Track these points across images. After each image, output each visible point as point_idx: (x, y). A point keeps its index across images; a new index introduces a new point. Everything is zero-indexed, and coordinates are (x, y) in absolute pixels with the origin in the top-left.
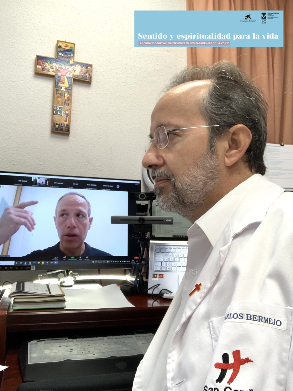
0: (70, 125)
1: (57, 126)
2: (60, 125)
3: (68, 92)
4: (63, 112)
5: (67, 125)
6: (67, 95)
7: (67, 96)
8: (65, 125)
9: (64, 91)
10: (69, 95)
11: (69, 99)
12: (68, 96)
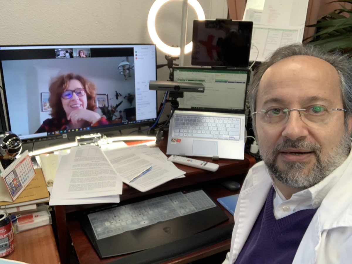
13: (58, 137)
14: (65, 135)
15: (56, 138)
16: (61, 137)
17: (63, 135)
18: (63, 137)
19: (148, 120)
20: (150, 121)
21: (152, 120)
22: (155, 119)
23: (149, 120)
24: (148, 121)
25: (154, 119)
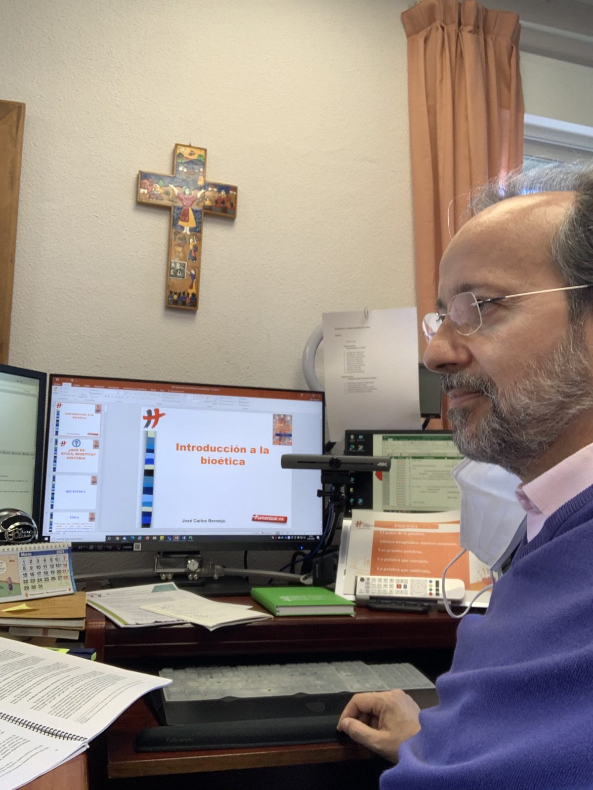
0: (198, 295)
1: (175, 297)
2: (182, 295)
3: (194, 237)
4: (187, 273)
5: (194, 295)
6: (194, 241)
7: (194, 244)
8: (190, 296)
9: (189, 235)
10: (196, 241)
11: (197, 249)
12: (196, 243)
13: (125, 547)
14: (139, 546)
15: (121, 548)
16: (131, 547)
17: (135, 544)
18: (134, 549)
19: (305, 538)
20: (308, 539)
21: (313, 539)
22: (320, 536)
23: (307, 536)
24: (303, 539)
25: (318, 537)
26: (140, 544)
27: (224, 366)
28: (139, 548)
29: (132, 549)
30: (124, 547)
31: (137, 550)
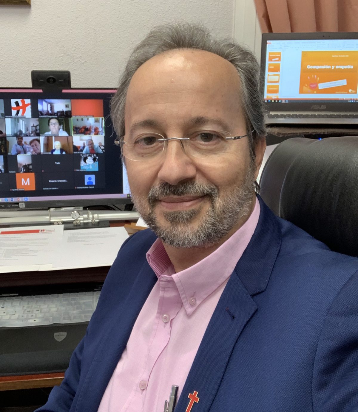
13: (14, 206)
14: (23, 204)
15: (11, 207)
16: (17, 205)
17: (20, 203)
18: (20, 207)
26: (24, 203)
27: (61, 57)
28: (23, 206)
29: (18, 207)
30: (12, 206)
31: (22, 207)
